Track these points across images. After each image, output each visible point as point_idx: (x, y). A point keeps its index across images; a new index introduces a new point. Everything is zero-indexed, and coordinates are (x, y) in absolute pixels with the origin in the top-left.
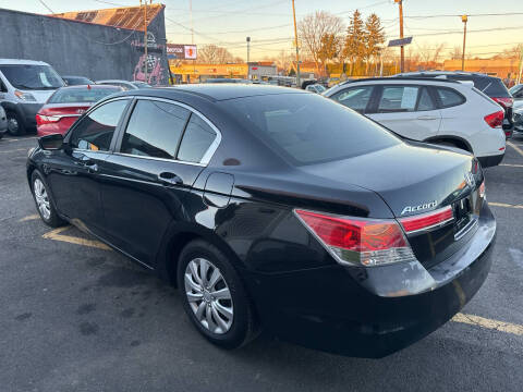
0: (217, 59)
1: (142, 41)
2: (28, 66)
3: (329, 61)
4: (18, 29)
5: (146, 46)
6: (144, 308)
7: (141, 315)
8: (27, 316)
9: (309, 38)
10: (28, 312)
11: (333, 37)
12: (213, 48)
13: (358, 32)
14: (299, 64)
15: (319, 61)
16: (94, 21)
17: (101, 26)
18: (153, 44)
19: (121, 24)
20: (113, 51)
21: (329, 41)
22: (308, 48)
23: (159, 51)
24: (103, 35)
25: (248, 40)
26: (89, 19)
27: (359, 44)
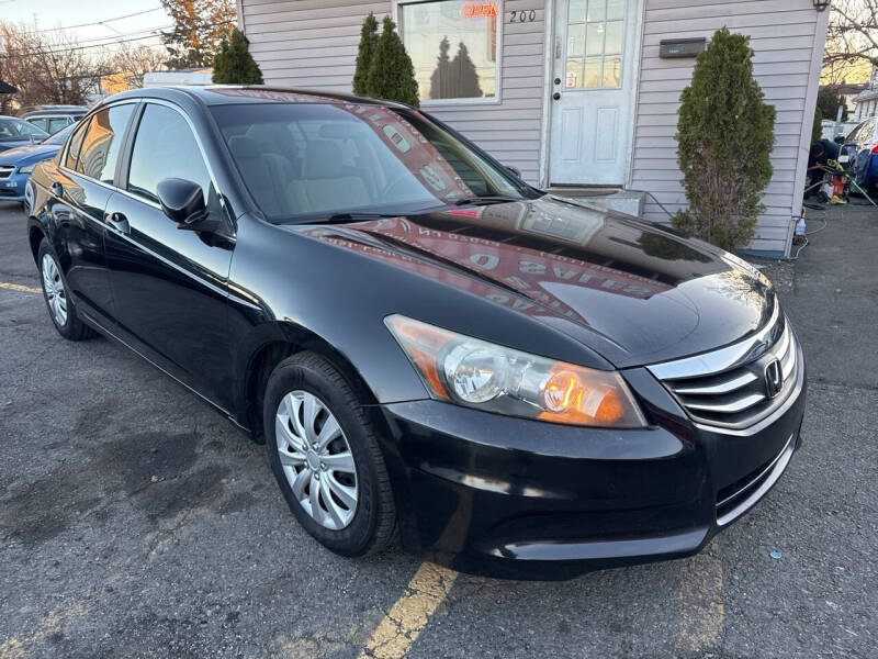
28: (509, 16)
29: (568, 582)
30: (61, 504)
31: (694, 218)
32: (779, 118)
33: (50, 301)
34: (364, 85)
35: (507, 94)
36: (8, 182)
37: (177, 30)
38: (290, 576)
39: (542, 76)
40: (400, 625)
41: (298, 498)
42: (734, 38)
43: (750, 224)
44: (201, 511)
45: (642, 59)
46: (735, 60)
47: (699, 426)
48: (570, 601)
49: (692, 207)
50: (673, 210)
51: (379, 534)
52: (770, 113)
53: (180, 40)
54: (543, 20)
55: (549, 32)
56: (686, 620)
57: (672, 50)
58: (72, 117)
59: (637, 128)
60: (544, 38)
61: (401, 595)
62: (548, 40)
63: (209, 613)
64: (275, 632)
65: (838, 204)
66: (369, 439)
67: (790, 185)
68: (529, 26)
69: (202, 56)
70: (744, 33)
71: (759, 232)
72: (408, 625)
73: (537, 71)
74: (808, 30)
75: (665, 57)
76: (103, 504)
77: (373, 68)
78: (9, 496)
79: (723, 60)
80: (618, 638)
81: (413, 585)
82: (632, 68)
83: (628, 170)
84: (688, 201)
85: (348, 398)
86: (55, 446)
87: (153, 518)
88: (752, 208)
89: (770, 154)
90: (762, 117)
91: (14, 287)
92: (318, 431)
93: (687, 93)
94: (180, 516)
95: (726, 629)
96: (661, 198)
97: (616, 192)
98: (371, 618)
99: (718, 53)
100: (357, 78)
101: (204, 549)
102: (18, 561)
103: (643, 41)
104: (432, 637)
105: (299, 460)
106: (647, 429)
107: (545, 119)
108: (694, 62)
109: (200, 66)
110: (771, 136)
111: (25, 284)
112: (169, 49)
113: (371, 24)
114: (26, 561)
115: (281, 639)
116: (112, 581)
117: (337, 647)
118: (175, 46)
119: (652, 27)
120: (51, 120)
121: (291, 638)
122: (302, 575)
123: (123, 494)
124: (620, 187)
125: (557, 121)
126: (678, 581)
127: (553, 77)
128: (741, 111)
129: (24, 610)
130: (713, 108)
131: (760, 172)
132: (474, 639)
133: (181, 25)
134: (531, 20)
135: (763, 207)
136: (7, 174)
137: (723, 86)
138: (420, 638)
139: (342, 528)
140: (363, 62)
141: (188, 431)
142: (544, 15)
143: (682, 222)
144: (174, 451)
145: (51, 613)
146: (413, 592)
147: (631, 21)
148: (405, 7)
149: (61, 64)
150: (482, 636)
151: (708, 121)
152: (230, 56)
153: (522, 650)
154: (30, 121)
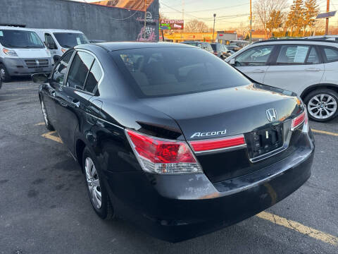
0: (197, 29)
1: (143, 18)
2: (70, 34)
3: (274, 30)
4: (69, 11)
5: (145, 20)
6: (71, 185)
7: (67, 189)
8: (6, 181)
9: (261, 14)
10: (7, 179)
11: (279, 12)
12: (196, 22)
13: (299, 9)
14: (252, 32)
15: (268, 29)
16: (117, 6)
17: (119, 9)
18: (150, 19)
19: (132, 7)
20: (125, 24)
21: (276, 16)
22: (260, 20)
23: (154, 24)
24: (120, 14)
25: (215, 15)
26: (114, 5)
27: (299, 18)
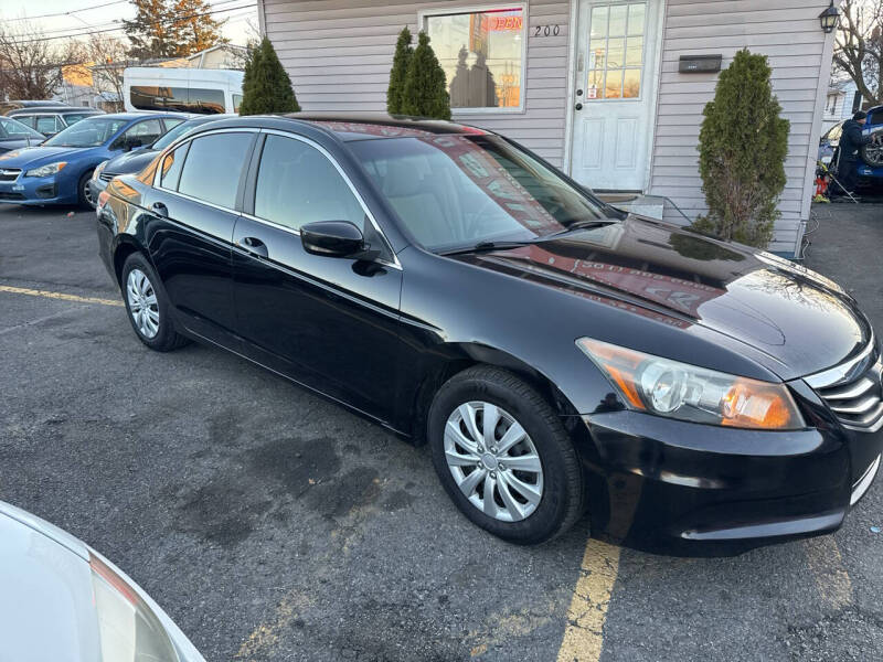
28: (534, 30)
29: (715, 559)
30: (236, 508)
31: (713, 222)
32: (793, 130)
33: (135, 315)
34: (399, 96)
35: (531, 104)
36: (15, 185)
37: (139, 18)
38: (476, 563)
39: (566, 88)
40: (589, 600)
41: (466, 495)
42: (755, 58)
43: (767, 229)
44: (370, 509)
45: (662, 73)
46: (755, 78)
47: (847, 427)
48: (722, 573)
49: (711, 213)
50: (692, 214)
51: (563, 524)
52: (785, 125)
53: (143, 29)
54: (567, 35)
55: (572, 46)
56: (822, 586)
57: (692, 66)
58: (61, 115)
59: (656, 137)
60: (568, 51)
61: (578, 576)
62: (572, 53)
63: (421, 597)
64: (486, 611)
65: (821, 202)
66: (559, 444)
67: (799, 192)
68: (552, 40)
69: (166, 45)
70: (762, 52)
71: (776, 235)
72: (596, 601)
73: (561, 83)
74: (816, 49)
75: (683, 71)
76: (275, 507)
77: (409, 81)
78: (183, 502)
79: (746, 79)
80: (772, 602)
81: (584, 566)
82: (652, 81)
83: (648, 178)
84: (708, 207)
85: (538, 408)
86: (199, 455)
87: (329, 517)
88: (769, 213)
89: (784, 164)
90: (777, 131)
91: (65, 297)
92: (498, 437)
93: (709, 108)
94: (352, 515)
95: (856, 592)
96: (680, 203)
97: (636, 198)
98: (563, 596)
99: (739, 72)
100: (392, 90)
101: (389, 542)
102: (225, 560)
103: (663, 56)
104: (620, 608)
105: (471, 461)
106: (807, 430)
107: (568, 128)
108: (716, 78)
109: (164, 56)
110: (785, 146)
111: (74, 294)
112: (131, 38)
113: (406, 37)
114: (233, 560)
115: (494, 616)
116: (322, 573)
117: (544, 621)
118: (137, 34)
119: (671, 44)
120: (38, 118)
121: (503, 616)
122: (486, 562)
123: (289, 497)
124: (640, 192)
125: (579, 130)
126: (804, 555)
127: (575, 88)
128: (762, 125)
129: (256, 602)
130: (735, 123)
131: (775, 181)
132: (656, 608)
133: (143, 13)
134: (556, 35)
135: (779, 212)
136: (14, 177)
137: (745, 102)
138: (611, 610)
139: (520, 519)
140: (399, 74)
141: (320, 436)
142: (568, 30)
143: (701, 226)
144: (317, 457)
145: (283, 604)
146: (588, 573)
147: (651, 37)
148: (430, 19)
149: (27, 56)
150: (661, 606)
151: (731, 135)
152: (264, 65)
153: (699, 616)
154: (15, 118)
